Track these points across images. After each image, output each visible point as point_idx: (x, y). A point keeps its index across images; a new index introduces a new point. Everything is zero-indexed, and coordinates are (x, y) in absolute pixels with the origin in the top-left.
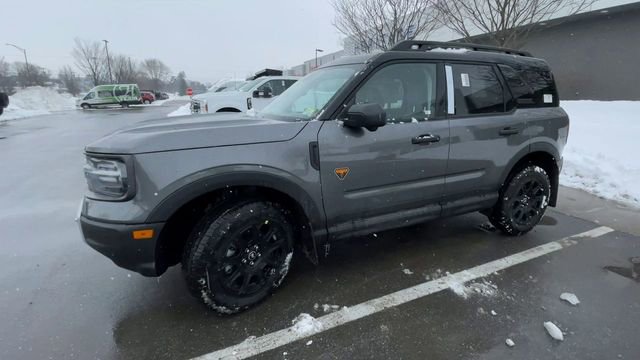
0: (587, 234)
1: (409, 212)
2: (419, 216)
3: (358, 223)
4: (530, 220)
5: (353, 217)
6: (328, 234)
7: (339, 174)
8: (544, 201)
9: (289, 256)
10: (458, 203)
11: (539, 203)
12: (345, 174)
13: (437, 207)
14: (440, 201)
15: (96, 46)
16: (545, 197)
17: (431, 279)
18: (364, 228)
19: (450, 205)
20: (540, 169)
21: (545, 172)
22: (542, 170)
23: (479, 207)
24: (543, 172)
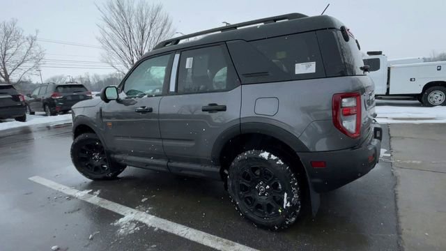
8: (285, 200)
13: (166, 163)
16: (286, 195)
20: (269, 156)
21: (280, 162)
22: (273, 157)
23: (203, 175)
24: (276, 160)
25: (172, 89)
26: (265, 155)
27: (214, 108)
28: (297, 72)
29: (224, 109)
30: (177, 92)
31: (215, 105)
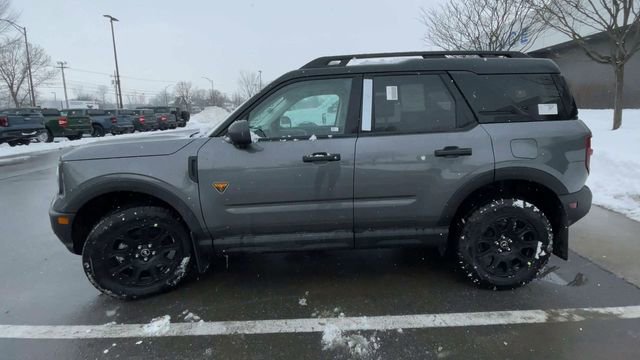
0: (615, 310)
1: (310, 236)
2: (321, 241)
3: (246, 240)
4: (514, 272)
5: (242, 232)
6: (213, 245)
7: (218, 188)
8: (539, 250)
9: (186, 260)
10: (379, 233)
11: (533, 251)
12: (224, 188)
13: (350, 234)
14: (355, 227)
15: (253, 76)
16: (540, 244)
17: (316, 317)
18: (253, 245)
19: (367, 234)
20: (525, 204)
21: (536, 209)
22: (529, 205)
23: (417, 242)
24: (532, 208)
25: (366, 125)
26: (519, 203)
27: (451, 153)
28: (541, 113)
29: (467, 153)
30: (376, 131)
31: (455, 148)
